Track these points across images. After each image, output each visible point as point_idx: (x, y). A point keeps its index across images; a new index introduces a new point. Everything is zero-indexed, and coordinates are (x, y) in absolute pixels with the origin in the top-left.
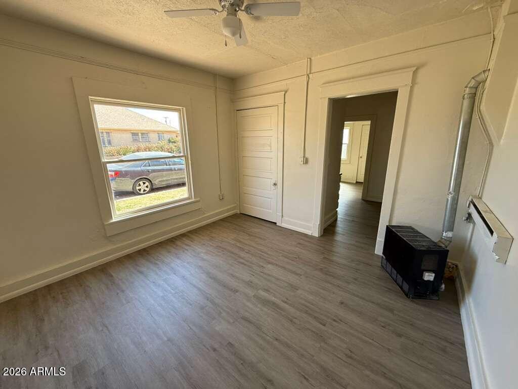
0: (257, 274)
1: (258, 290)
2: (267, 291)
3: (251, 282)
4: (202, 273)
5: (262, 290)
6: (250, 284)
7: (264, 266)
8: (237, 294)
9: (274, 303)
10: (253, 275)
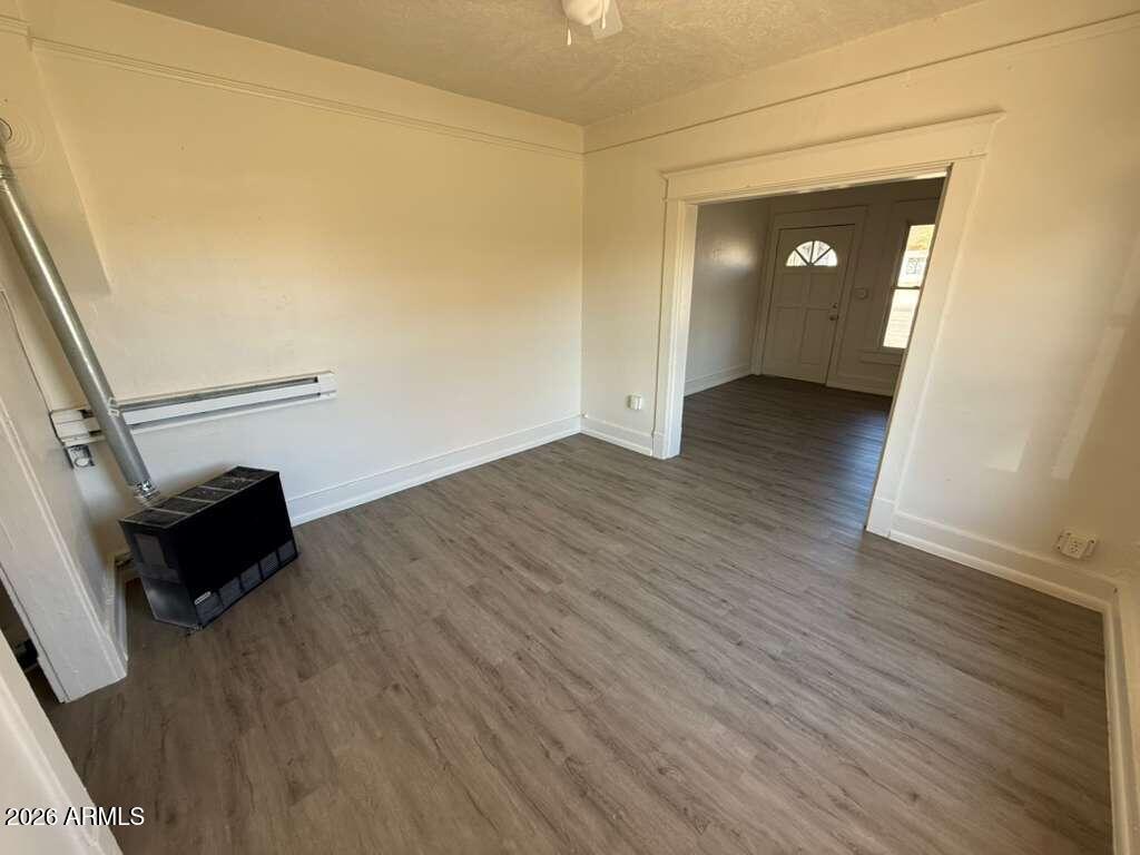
0: (543, 635)
1: (550, 593)
2: (533, 590)
3: (561, 611)
4: (693, 651)
5: (542, 592)
6: (564, 607)
7: (514, 661)
8: (594, 589)
9: (528, 567)
10: (553, 631)
